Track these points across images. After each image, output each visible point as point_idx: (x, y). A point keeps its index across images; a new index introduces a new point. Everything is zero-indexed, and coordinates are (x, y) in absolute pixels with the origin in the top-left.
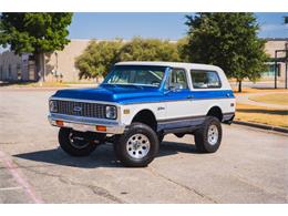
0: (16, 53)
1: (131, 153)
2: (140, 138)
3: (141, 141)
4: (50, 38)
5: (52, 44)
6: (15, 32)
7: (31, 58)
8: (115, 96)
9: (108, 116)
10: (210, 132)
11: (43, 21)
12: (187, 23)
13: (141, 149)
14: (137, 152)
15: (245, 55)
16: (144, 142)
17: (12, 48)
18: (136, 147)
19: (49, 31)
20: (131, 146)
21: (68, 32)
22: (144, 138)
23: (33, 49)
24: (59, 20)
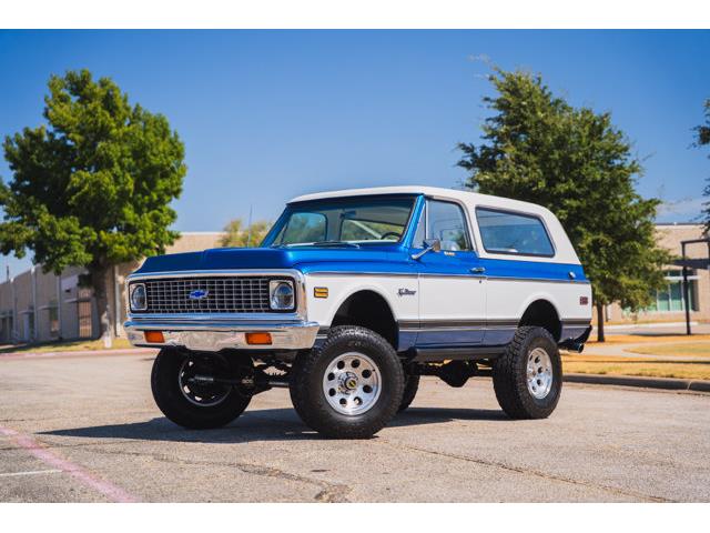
0: (46, 270)
1: (334, 401)
2: (355, 364)
3: (358, 372)
4: (129, 229)
5: (136, 242)
6: (46, 218)
7: (84, 281)
8: (291, 256)
9: (274, 305)
10: (531, 367)
11: (113, 189)
12: (463, 164)
13: (359, 392)
14: (350, 399)
15: (609, 232)
16: (366, 374)
17: (37, 259)
18: (347, 386)
19: (129, 212)
20: (335, 385)
21: (173, 215)
22: (367, 362)
23: (89, 258)
24: (152, 185)
